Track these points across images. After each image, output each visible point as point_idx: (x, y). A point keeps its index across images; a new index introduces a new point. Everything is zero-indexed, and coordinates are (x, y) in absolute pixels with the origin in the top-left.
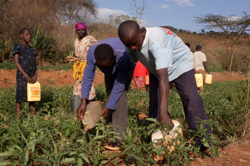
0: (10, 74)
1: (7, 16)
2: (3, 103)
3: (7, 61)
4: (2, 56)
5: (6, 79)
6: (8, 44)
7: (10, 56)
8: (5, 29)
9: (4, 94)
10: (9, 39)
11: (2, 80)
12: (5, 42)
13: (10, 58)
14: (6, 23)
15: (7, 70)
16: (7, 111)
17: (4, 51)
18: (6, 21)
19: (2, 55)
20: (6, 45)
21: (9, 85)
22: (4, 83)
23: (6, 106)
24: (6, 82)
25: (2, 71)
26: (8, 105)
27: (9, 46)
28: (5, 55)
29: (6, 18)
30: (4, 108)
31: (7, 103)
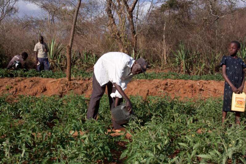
0: (219, 85)
1: (218, 31)
2: (210, 111)
3: (217, 73)
4: (213, 69)
5: (215, 90)
6: (218, 57)
7: (220, 69)
8: (216, 44)
9: (213, 102)
10: (219, 53)
11: (212, 90)
12: (216, 56)
13: (220, 70)
14: (218, 39)
15: (217, 81)
16: (214, 118)
17: (215, 64)
18: (217, 36)
19: (213, 67)
20: (216, 58)
21: (218, 95)
22: (214, 93)
23: (213, 114)
24: (215, 92)
25: (212, 82)
26: (214, 113)
27: (220, 59)
28: (216, 68)
29: (217, 34)
30: (211, 115)
31: (214, 111)
